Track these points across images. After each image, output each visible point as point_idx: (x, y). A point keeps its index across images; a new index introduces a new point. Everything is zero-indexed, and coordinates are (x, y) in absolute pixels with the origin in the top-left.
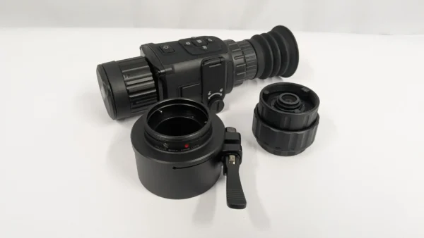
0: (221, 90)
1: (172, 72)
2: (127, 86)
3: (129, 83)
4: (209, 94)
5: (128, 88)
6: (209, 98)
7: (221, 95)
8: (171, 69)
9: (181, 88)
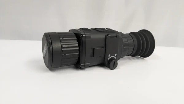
0: (116, 55)
1: (89, 37)
2: (62, 47)
3: (63, 46)
4: (109, 56)
5: (63, 49)
6: (109, 59)
7: (115, 58)
8: (89, 35)
9: (94, 49)
